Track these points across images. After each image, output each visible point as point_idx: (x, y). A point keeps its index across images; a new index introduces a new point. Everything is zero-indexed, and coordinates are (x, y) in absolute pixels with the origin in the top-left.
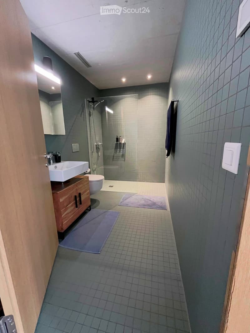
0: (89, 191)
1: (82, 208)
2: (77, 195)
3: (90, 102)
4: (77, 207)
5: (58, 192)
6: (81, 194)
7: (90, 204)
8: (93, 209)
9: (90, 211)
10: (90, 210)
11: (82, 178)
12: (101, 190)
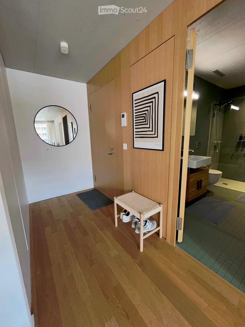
0: (207, 181)
1: (202, 192)
2: (199, 180)
3: (216, 105)
4: (198, 189)
5: (190, 175)
6: (202, 181)
7: (206, 191)
8: (208, 196)
9: (205, 198)
10: (205, 196)
11: (204, 170)
12: (215, 185)
